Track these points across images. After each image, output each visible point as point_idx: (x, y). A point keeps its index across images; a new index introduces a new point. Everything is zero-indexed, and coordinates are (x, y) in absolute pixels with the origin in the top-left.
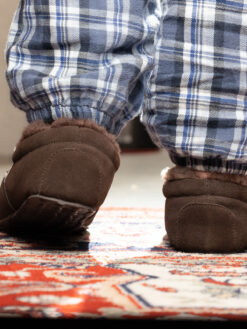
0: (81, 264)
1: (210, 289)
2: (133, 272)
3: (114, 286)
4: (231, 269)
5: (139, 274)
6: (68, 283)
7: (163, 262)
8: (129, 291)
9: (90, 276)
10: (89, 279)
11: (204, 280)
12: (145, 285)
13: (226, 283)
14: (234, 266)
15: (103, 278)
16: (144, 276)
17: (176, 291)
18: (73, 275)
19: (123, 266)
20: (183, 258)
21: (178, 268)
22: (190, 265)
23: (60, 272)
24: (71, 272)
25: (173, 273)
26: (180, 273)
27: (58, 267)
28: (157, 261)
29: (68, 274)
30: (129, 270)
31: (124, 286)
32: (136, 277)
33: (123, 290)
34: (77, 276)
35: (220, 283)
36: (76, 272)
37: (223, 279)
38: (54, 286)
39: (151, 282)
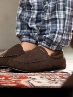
0: (18, 76)
1: (50, 82)
2: (31, 78)
3: (26, 81)
4: (56, 77)
5: (32, 78)
6: (14, 81)
7: (39, 75)
8: (29, 82)
9: (20, 79)
10: (20, 80)
11: (48, 80)
12: (34, 81)
13: (54, 80)
14: (57, 76)
15: (23, 79)
16: (33, 79)
17: (41, 82)
18: (15, 79)
19: (28, 76)
20: (44, 74)
21: (42, 77)
22: (45, 76)
23: (12, 78)
24: (15, 78)
25: (41, 78)
26: (43, 78)
27: (12, 77)
28: (37, 75)
29: (14, 78)
30: (30, 77)
31: (28, 81)
32: (32, 79)
33: (28, 82)
34: (17, 79)
35: (52, 80)
36: (16, 78)
37: (53, 79)
38: (10, 81)
39: (35, 80)
